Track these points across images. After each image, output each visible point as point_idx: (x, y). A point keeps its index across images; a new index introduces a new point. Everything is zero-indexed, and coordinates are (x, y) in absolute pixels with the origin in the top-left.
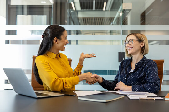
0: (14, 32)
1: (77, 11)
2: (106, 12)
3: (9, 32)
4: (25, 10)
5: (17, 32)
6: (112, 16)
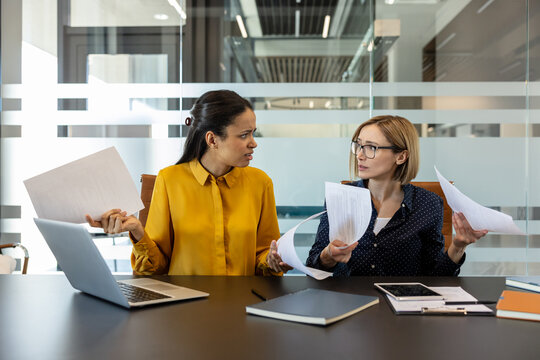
0: (79, 104)
1: (251, 41)
2: (331, 42)
3: (66, 104)
4: (113, 41)
5: (90, 104)
6: (346, 53)
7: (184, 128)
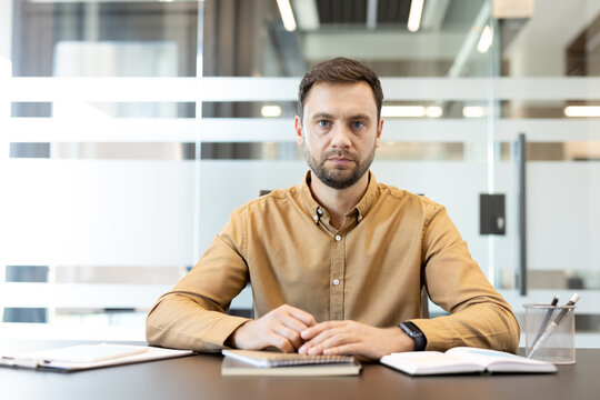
2: (423, 38)
4: (92, 22)
6: (446, 54)
7: (204, 145)
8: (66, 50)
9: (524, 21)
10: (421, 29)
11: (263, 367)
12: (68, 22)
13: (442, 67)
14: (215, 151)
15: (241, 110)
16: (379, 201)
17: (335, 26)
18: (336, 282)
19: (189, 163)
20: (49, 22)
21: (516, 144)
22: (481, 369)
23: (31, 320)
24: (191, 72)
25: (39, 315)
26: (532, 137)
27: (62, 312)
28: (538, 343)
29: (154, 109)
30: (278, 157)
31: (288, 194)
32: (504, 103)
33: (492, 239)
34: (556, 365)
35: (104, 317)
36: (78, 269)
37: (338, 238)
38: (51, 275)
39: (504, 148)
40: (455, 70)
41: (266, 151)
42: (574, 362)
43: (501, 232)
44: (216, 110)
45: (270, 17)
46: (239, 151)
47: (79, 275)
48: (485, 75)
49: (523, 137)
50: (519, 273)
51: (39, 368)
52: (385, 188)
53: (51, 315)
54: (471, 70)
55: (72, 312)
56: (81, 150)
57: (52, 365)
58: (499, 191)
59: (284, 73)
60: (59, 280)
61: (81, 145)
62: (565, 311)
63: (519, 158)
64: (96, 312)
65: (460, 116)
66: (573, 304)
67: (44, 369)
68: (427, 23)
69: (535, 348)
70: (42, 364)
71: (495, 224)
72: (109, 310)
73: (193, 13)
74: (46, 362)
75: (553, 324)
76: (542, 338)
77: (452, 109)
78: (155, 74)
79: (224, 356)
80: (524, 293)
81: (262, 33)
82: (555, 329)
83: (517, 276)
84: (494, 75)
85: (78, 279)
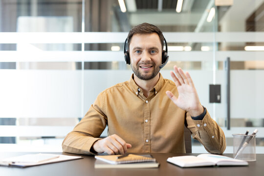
4: (34, 7)
7: (85, 63)
8: (23, 20)
9: (229, 7)
10: (182, 11)
11: (114, 164)
12: (24, 8)
13: (192, 28)
14: (90, 66)
15: (102, 47)
16: (164, 86)
17: (144, 10)
18: (146, 121)
19: (79, 71)
20: (15, 7)
21: (226, 62)
22: (214, 164)
23: (8, 142)
24: (79, 30)
25: (13, 140)
26: (232, 59)
27: (22, 138)
28: (239, 152)
29: (63, 47)
30: (118, 69)
31: (124, 84)
32: (219, 44)
33: (214, 105)
34: (248, 162)
35: (42, 141)
36: (30, 119)
37: (147, 102)
38: (17, 122)
39: (219, 64)
40: (197, 30)
41: (113, 66)
42: (255, 160)
43: (219, 102)
44: (91, 47)
45: (115, 5)
46: (101, 66)
47: (30, 122)
48: (211, 31)
49: (229, 59)
50: (227, 120)
51: (10, 166)
52: (167, 80)
53: (18, 140)
54: (205, 29)
55: (27, 138)
56: (31, 65)
57: (16, 164)
58: (218, 83)
59: (121, 30)
60: (21, 124)
61: (30, 63)
62: (252, 137)
63: (227, 68)
64: (38, 138)
65: (200, 50)
66: (255, 134)
67: (12, 166)
68: (185, 8)
69: (238, 154)
70: (11, 164)
71: (216, 98)
72: (43, 138)
73: (80, 3)
74: (13, 163)
75: (246, 143)
76: (241, 150)
77: (196, 47)
78: (63, 30)
79: (96, 159)
80: (229, 129)
81: (111, 13)
82: (247, 146)
83: (226, 121)
84: (215, 31)
85: (30, 124)
